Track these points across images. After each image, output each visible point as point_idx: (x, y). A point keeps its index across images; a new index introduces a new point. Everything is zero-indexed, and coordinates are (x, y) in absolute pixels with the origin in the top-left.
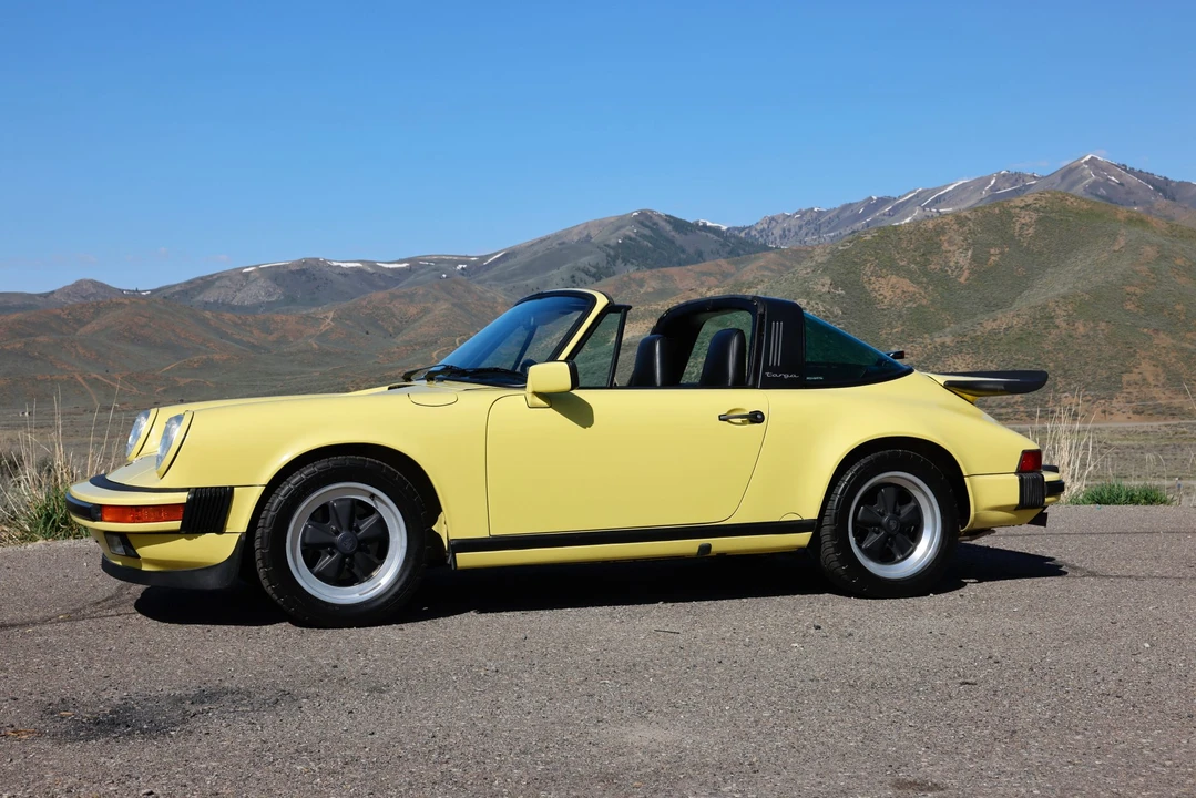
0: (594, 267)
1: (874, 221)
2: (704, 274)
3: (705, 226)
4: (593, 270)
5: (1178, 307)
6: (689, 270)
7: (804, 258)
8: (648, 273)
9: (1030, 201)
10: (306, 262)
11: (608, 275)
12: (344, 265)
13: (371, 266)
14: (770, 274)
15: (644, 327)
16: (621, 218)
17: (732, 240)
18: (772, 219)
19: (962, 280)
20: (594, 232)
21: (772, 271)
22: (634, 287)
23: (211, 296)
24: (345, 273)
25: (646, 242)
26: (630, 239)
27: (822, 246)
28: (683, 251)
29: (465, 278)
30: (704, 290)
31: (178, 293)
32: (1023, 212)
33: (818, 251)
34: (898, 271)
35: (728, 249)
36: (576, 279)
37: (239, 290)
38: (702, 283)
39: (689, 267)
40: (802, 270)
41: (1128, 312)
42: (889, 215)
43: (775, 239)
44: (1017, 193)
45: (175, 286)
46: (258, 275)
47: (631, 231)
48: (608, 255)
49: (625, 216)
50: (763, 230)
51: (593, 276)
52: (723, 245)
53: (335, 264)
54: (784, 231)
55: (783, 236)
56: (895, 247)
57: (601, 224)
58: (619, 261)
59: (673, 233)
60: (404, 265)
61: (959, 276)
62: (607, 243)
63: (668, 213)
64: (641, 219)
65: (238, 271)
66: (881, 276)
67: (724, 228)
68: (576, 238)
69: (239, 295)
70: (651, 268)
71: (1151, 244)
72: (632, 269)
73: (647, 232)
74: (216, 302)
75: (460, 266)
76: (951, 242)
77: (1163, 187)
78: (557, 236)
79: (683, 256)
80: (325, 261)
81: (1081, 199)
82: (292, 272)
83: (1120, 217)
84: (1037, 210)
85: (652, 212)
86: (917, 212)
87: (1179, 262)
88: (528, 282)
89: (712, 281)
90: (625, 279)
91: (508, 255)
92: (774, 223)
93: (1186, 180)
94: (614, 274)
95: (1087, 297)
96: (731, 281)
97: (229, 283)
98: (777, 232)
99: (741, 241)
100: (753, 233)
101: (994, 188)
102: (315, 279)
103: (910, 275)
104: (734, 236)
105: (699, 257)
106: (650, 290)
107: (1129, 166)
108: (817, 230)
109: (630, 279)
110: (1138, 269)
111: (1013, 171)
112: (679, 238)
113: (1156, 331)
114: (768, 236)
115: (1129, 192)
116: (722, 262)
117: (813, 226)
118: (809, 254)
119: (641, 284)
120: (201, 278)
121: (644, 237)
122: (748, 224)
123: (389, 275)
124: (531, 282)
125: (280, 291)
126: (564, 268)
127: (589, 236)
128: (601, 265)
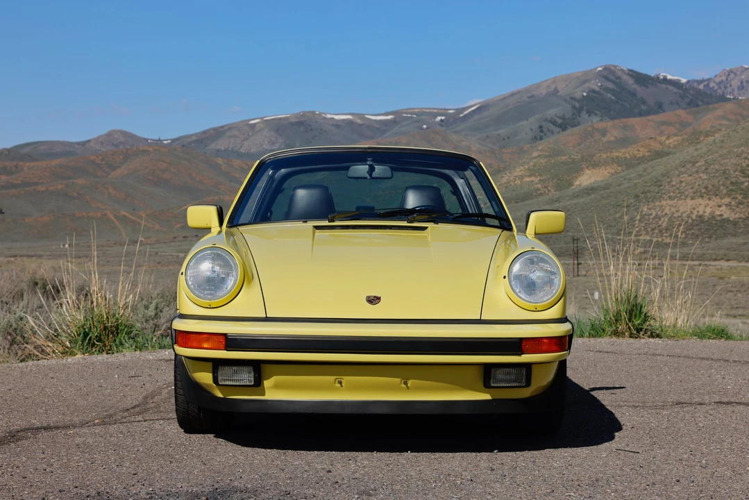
0: (560, 118)
2: (664, 123)
3: (665, 80)
4: (560, 121)
6: (649, 121)
8: (611, 123)
10: (304, 114)
11: (572, 127)
12: (337, 117)
13: (361, 119)
14: (727, 123)
15: (606, 172)
16: (586, 73)
17: (691, 92)
18: (731, 71)
20: (561, 86)
21: (729, 120)
22: (597, 136)
23: (221, 144)
24: (337, 125)
25: (609, 95)
26: (594, 91)
28: (644, 102)
29: (443, 129)
30: (663, 138)
31: (194, 142)
35: (687, 100)
36: (544, 129)
37: (246, 139)
38: (662, 133)
39: (650, 118)
43: (733, 90)
45: (191, 135)
46: (262, 126)
47: (595, 85)
48: (574, 107)
49: (590, 71)
50: (722, 81)
51: (560, 126)
52: (682, 97)
53: (329, 116)
54: (742, 83)
55: (741, 87)
57: (567, 79)
58: (584, 112)
59: (635, 86)
60: (390, 117)
62: (572, 96)
63: (630, 68)
64: (605, 73)
65: (246, 123)
67: (684, 81)
68: (544, 92)
69: (246, 144)
70: (613, 118)
72: (595, 119)
73: (610, 85)
74: (226, 150)
75: (439, 118)
78: (527, 90)
79: (644, 107)
80: (320, 114)
82: (292, 124)
85: (616, 67)
88: (500, 132)
90: (589, 129)
91: (482, 108)
92: (732, 75)
94: (579, 124)
96: (690, 129)
97: (236, 133)
98: (735, 83)
99: (698, 91)
100: (712, 85)
102: (311, 130)
104: (693, 88)
105: (660, 108)
106: (612, 139)
109: (594, 128)
112: (640, 91)
114: (726, 88)
116: (681, 112)
119: (604, 133)
120: (215, 129)
121: (607, 90)
122: (706, 77)
123: (376, 125)
124: (502, 132)
125: (281, 140)
126: (532, 119)
127: (556, 90)
128: (566, 116)
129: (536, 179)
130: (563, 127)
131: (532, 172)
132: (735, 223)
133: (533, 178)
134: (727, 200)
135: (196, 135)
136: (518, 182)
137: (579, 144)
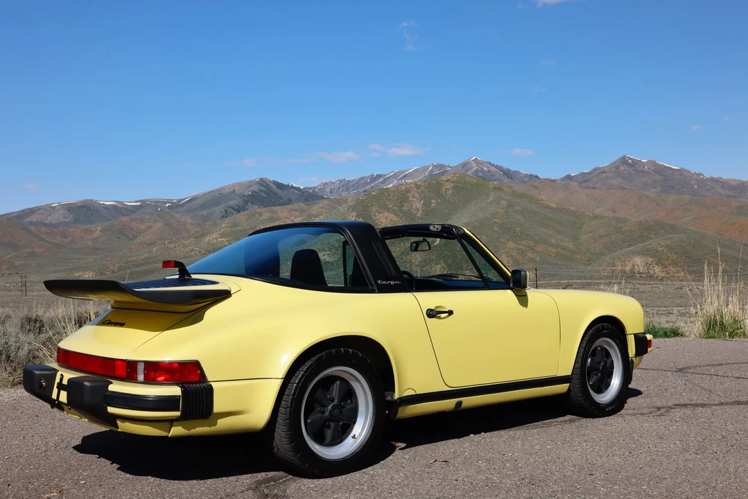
0: (236, 206)
1: (375, 185)
2: (292, 210)
3: (292, 186)
4: (236, 208)
5: (517, 229)
7: (342, 204)
8: (264, 209)
9: (449, 177)
10: (86, 201)
11: (244, 211)
12: (106, 203)
13: (121, 204)
16: (250, 182)
17: (306, 193)
18: (326, 183)
19: (419, 215)
20: (237, 188)
21: (326, 209)
22: (257, 216)
23: (33, 218)
24: (107, 207)
25: (263, 194)
26: (255, 192)
27: (351, 197)
28: (282, 199)
29: (170, 211)
30: (293, 218)
31: (15, 216)
32: (447, 183)
33: (350, 199)
34: (388, 210)
35: (304, 198)
36: (228, 212)
37: (49, 215)
38: (292, 214)
39: (285, 207)
40: (342, 209)
41: (495, 231)
42: (382, 183)
43: (327, 193)
44: (444, 173)
45: (13, 213)
46: (60, 207)
47: (255, 188)
48: (244, 200)
49: (253, 180)
50: (321, 189)
51: (236, 210)
52: (301, 196)
53: (102, 202)
54: (331, 189)
55: (331, 192)
56: (387, 198)
57: (240, 184)
58: (250, 203)
59: (277, 190)
60: (138, 204)
61: (417, 213)
62: (244, 194)
63: (274, 180)
64: (260, 182)
65: (49, 206)
66: (380, 213)
67: (302, 188)
68: (228, 191)
69: (49, 218)
70: (265, 206)
71: (505, 200)
72: (256, 207)
73: (264, 189)
74: (36, 222)
75: (168, 205)
76: (413, 196)
77: (508, 173)
78: (218, 190)
79: (281, 201)
80: (96, 201)
81: (471, 177)
82: (78, 206)
83: (490, 186)
84: (453, 182)
85: (266, 179)
86: (395, 182)
87: (517, 208)
89: (297, 214)
90: (253, 212)
91: (193, 199)
92: (326, 186)
93: (517, 170)
94: (247, 209)
95: (477, 224)
96: (306, 213)
97: (44, 212)
98: (328, 190)
99: (309, 193)
100: (316, 190)
101: (431, 171)
102: (90, 211)
103: (394, 212)
105: (290, 202)
106: (265, 218)
107: (492, 163)
108: (348, 189)
109: (255, 212)
110: (499, 211)
111: (440, 163)
112: (280, 192)
113: (508, 240)
114: (323, 192)
115: (492, 175)
116: (301, 204)
117: (345, 187)
118: (345, 201)
119: (261, 214)
120: (29, 209)
121: (262, 191)
122: (313, 186)
123: (130, 208)
124: (204, 213)
125: (71, 216)
126: (221, 206)
127: (234, 191)
128: (240, 205)
129: (225, 240)
130: (239, 210)
131: (222, 236)
132: (332, 263)
133: (223, 239)
134: (328, 252)
135: (17, 212)
136: (215, 241)
137: (248, 220)
